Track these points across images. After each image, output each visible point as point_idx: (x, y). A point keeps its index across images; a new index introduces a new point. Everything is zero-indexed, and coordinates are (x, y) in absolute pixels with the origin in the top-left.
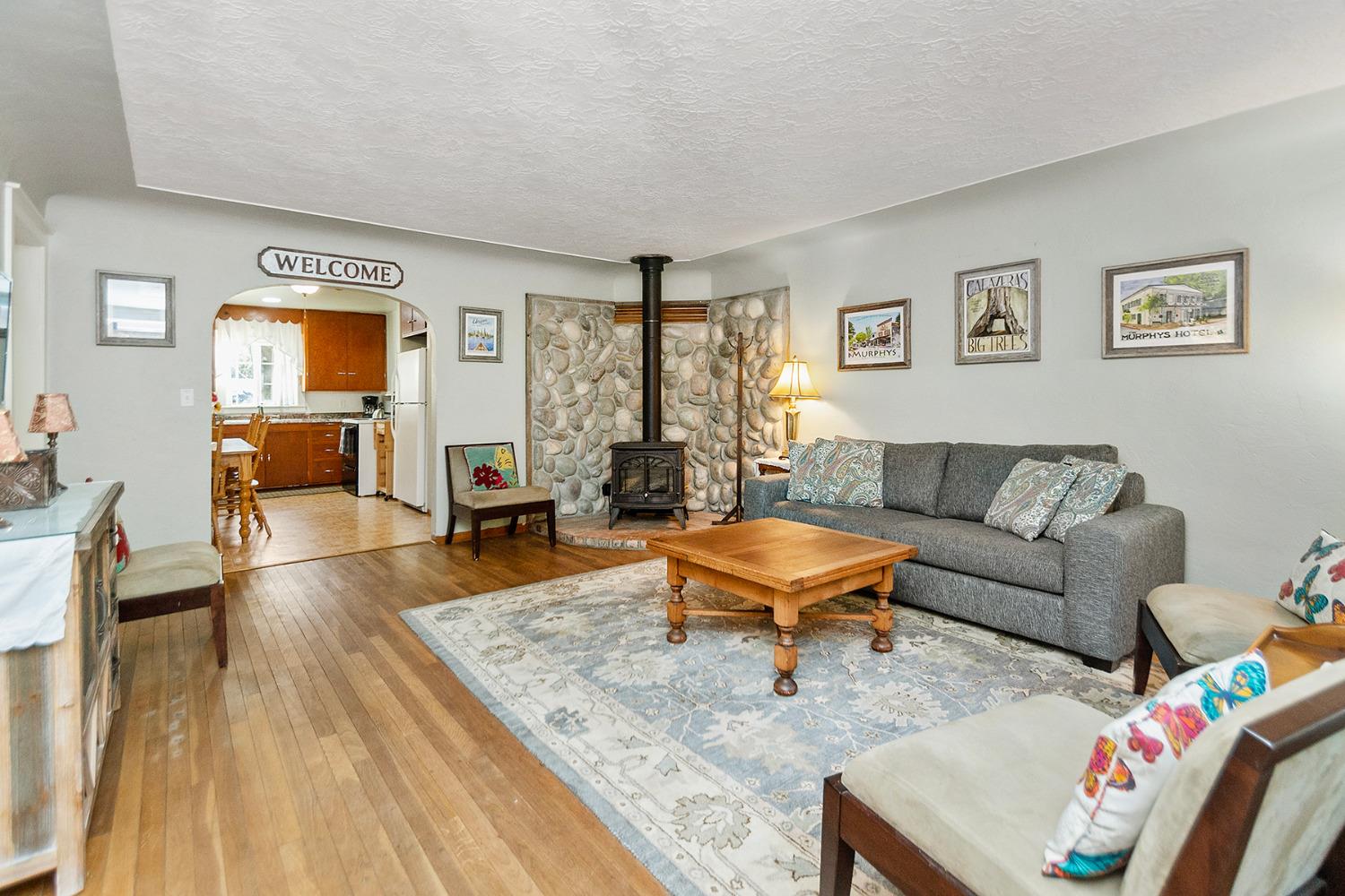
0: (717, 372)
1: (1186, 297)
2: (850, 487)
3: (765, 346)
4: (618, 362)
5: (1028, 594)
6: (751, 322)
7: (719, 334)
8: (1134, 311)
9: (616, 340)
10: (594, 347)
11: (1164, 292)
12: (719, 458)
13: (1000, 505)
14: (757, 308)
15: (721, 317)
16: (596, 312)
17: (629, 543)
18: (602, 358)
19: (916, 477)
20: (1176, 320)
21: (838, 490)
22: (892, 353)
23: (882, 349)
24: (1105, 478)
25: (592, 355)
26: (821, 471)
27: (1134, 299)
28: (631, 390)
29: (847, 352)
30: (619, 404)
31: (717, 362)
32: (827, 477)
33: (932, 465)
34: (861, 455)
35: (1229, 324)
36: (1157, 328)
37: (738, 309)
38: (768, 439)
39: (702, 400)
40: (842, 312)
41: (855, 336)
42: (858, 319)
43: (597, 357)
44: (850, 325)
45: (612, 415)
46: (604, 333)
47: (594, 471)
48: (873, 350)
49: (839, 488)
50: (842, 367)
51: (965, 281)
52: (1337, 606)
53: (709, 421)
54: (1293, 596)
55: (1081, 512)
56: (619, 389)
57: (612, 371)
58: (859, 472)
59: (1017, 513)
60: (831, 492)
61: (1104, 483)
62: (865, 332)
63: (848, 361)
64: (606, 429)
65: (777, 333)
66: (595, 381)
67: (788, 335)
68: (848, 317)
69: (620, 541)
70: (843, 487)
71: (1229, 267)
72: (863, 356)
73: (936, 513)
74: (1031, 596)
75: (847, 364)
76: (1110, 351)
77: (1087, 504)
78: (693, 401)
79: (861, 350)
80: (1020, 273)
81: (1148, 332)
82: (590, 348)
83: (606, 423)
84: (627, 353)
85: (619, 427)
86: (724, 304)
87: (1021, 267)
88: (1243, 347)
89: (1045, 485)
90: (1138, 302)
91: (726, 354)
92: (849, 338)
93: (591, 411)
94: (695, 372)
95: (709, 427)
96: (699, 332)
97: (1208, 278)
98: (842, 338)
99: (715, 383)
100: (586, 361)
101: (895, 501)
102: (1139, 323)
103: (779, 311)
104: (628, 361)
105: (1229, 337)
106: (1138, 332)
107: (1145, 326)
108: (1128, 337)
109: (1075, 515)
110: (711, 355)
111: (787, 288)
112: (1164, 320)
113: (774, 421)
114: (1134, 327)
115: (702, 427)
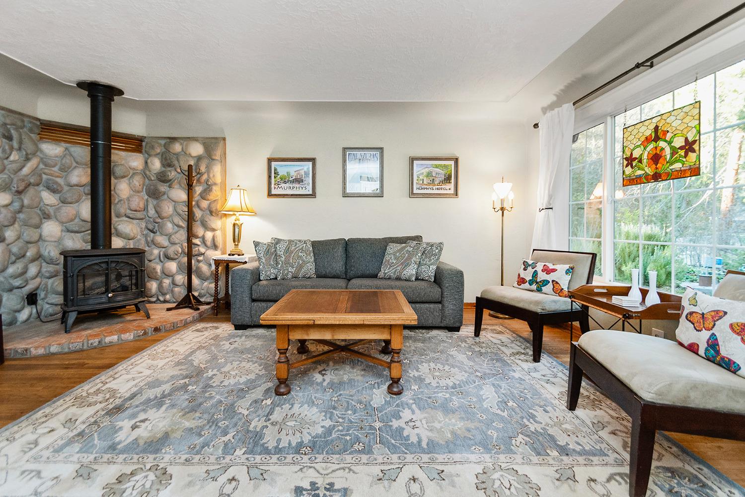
0: (154, 194)
1: (439, 174)
2: (301, 267)
3: (205, 177)
4: (44, 176)
5: (427, 305)
6: (191, 159)
7: (156, 164)
8: (421, 177)
9: (41, 156)
10: (17, 158)
11: (432, 171)
12: (157, 260)
13: (391, 267)
14: (197, 149)
15: (158, 151)
16: (19, 123)
17: (108, 339)
18: (26, 170)
19: (334, 258)
20: (436, 183)
21: (293, 270)
22: (304, 188)
23: (298, 186)
24: (437, 248)
25: (14, 166)
26: (283, 259)
27: (421, 172)
28: (62, 204)
29: (273, 186)
30: (47, 216)
31: (155, 186)
32: (287, 262)
33: (340, 251)
34: (303, 247)
35: (452, 186)
36: (429, 186)
37: (177, 147)
38: (209, 243)
39: (139, 215)
40: (270, 161)
41: (279, 177)
42: (281, 166)
43: (21, 169)
44: (275, 170)
45: (38, 226)
46: (29, 146)
47: (17, 282)
48: (291, 186)
49: (294, 269)
50: (270, 195)
51: (347, 153)
52: (554, 282)
53: (146, 232)
54: (527, 283)
55: (431, 264)
56: (47, 202)
57: (38, 185)
58: (304, 257)
59: (403, 269)
60: (290, 272)
61: (437, 251)
62: (286, 175)
63: (274, 192)
64: (33, 240)
65: (217, 169)
66: (19, 192)
67: (224, 172)
68: (274, 164)
69: (97, 340)
70: (297, 268)
71: (452, 163)
72: (285, 189)
73: (346, 276)
74: (428, 306)
75: (272, 193)
76: (412, 194)
77: (433, 261)
78: (131, 216)
79: (283, 185)
80: (374, 153)
81: (426, 187)
82: (12, 158)
83: (30, 234)
84: (56, 169)
85: (47, 239)
86: (163, 142)
87: (375, 150)
88: (457, 195)
89: (414, 254)
90: (423, 173)
91: (165, 180)
92: (275, 177)
93: (13, 224)
94: (132, 192)
95: (146, 236)
96: (135, 161)
97: (446, 166)
98: (270, 177)
99: (152, 203)
100: (6, 171)
101: (324, 273)
102: (423, 182)
103: (217, 155)
104: (58, 177)
105: (452, 191)
106: (423, 187)
107: (425, 184)
108: (419, 189)
109: (429, 267)
110: (147, 180)
111: (224, 139)
112: (431, 182)
113: (213, 230)
114: (421, 184)
115: (139, 237)
